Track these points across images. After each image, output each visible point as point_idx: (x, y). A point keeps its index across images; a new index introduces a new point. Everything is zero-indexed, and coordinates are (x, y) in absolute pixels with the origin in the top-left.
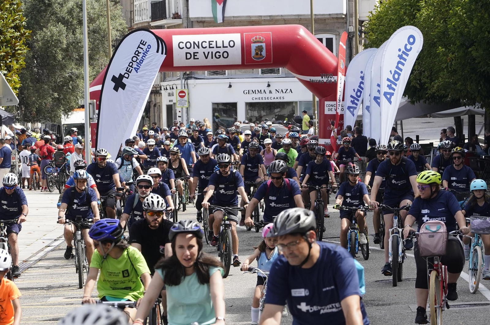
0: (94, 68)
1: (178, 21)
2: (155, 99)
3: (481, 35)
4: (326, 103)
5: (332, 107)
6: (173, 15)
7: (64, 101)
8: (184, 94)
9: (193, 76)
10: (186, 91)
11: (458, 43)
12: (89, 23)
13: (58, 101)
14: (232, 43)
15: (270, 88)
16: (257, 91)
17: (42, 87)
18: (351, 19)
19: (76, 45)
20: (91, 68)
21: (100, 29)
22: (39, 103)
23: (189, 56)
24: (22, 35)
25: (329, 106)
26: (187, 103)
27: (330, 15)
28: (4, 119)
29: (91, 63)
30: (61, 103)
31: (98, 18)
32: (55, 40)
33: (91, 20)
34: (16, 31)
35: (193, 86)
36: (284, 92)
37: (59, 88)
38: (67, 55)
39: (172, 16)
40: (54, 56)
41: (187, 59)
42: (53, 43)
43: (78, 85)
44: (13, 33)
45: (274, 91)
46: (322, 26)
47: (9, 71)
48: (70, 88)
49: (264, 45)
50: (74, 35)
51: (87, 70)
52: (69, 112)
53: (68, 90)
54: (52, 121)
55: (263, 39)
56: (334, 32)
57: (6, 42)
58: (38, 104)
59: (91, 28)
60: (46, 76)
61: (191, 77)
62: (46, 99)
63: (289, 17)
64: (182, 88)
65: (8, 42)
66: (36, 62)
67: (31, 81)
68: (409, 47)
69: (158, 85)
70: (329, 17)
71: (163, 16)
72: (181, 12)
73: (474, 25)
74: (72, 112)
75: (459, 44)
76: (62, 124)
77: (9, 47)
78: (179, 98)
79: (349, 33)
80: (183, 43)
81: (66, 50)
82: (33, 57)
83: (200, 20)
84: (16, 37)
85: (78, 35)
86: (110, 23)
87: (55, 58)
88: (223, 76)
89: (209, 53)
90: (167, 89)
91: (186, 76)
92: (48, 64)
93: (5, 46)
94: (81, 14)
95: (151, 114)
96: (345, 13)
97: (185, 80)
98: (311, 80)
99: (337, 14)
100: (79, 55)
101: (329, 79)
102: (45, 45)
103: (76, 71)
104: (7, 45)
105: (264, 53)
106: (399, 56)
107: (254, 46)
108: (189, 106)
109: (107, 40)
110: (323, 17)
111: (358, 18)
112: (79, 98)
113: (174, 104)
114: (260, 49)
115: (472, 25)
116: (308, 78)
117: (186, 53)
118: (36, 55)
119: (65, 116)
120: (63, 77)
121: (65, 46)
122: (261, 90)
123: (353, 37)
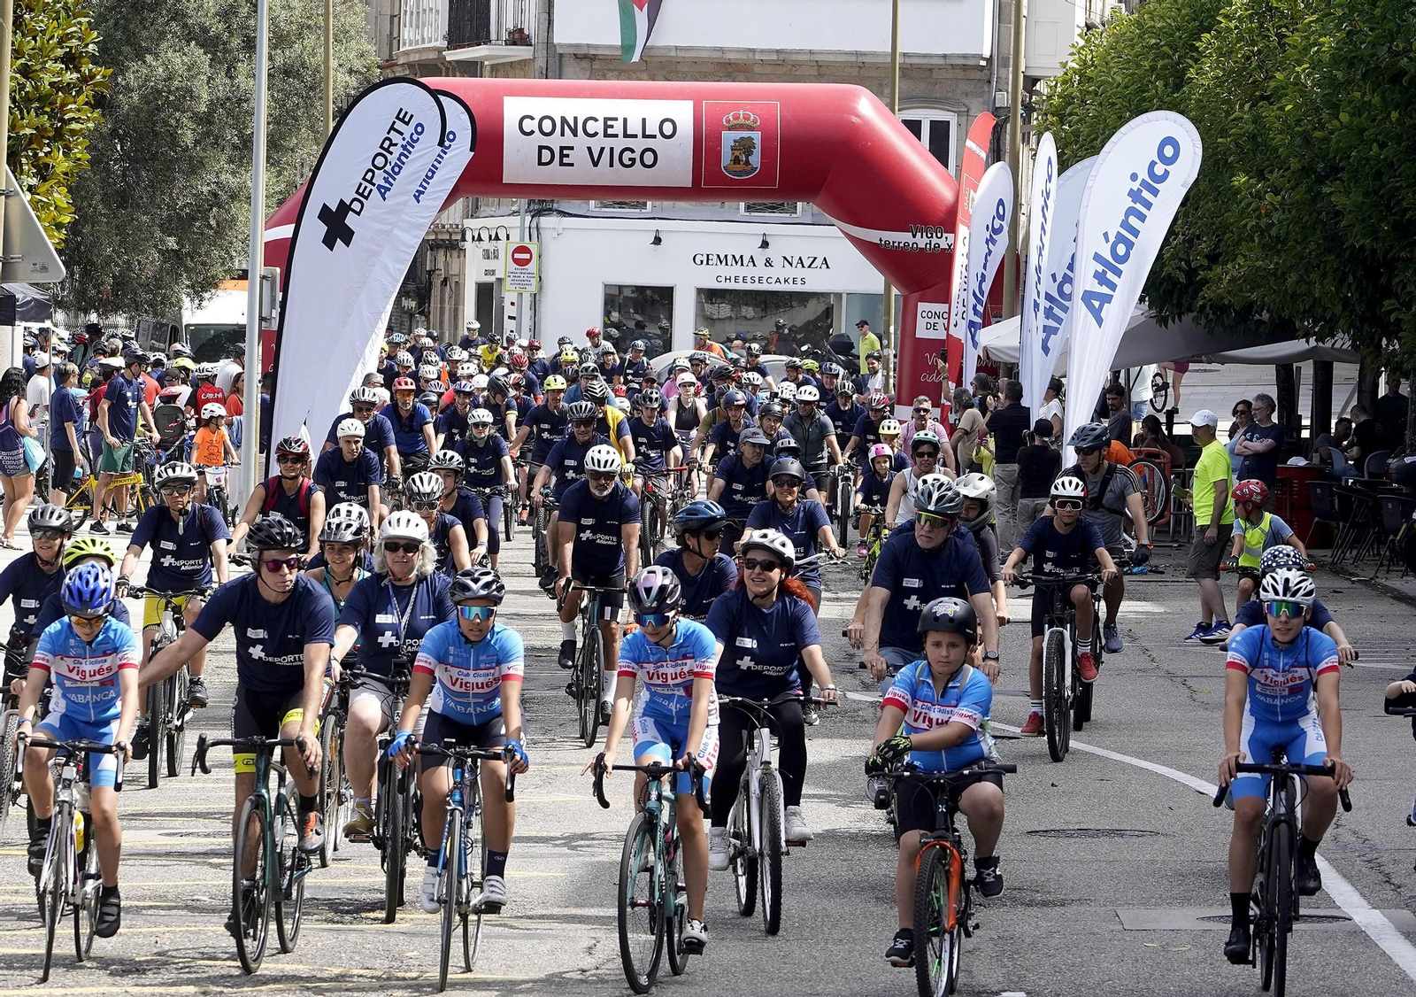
0: (280, 173)
1: (522, 52)
2: (447, 264)
3: (1358, 152)
4: (922, 306)
5: (937, 320)
6: (510, 33)
7: (192, 260)
8: (527, 256)
9: (555, 206)
10: (533, 248)
11: (1294, 164)
12: (273, 47)
13: (175, 259)
14: (668, 128)
15: (769, 252)
16: (730, 258)
17: (133, 219)
18: (1003, 72)
19: (236, 107)
20: (271, 173)
21: (303, 65)
22: (124, 263)
23: (546, 155)
24: (85, 79)
25: (930, 315)
26: (534, 281)
27: (945, 56)
28: (22, 305)
29: (273, 159)
30: (186, 267)
31: (300, 34)
32: (177, 89)
33: (280, 40)
34: (67, 68)
35: (555, 235)
36: (806, 265)
37: (179, 224)
38: (208, 134)
39: (505, 36)
40: (171, 134)
41: (540, 163)
42: (172, 98)
43: (234, 220)
44: (59, 73)
45: (778, 261)
46: (920, 88)
47: (44, 179)
48: (210, 227)
49: (757, 136)
50: (231, 77)
51: (261, 179)
52: (204, 290)
53: (206, 231)
54: (155, 314)
55: (755, 121)
56: (953, 106)
57: (39, 100)
58: (118, 265)
59: (279, 61)
60: (145, 189)
61: (550, 210)
62: (142, 252)
63: (831, 58)
64: (522, 239)
65: (44, 99)
66: (119, 148)
67: (105, 200)
68: (1159, 169)
69: (457, 225)
70: (942, 62)
71: (480, 35)
72: (531, 26)
73: (1341, 122)
74: (213, 291)
75: (1298, 166)
76: (184, 324)
77: (46, 113)
78: (513, 266)
79: (996, 111)
80: (532, 118)
81: (205, 120)
82: (114, 133)
83: (584, 51)
84: (69, 84)
85: (240, 79)
86: (331, 51)
87: (174, 140)
88: (638, 211)
89: (602, 149)
90: (480, 239)
91: (536, 207)
92: (154, 157)
93: (36, 109)
94: (252, 22)
95: (432, 305)
96: (987, 54)
97: (533, 217)
98: (884, 240)
99: (965, 57)
100: (241, 135)
101: (935, 240)
102: (148, 103)
103: (231, 179)
104: (42, 108)
105: (756, 159)
106: (1131, 193)
107: (729, 138)
108: (541, 288)
109: (321, 98)
110: (926, 61)
111: (1023, 68)
112: (234, 254)
113: (500, 280)
114: (745, 146)
115: (1336, 122)
116: (873, 236)
117: (541, 148)
118: (120, 128)
119: (192, 300)
120: (195, 195)
121: (203, 108)
122: (741, 257)
123: (1006, 121)
